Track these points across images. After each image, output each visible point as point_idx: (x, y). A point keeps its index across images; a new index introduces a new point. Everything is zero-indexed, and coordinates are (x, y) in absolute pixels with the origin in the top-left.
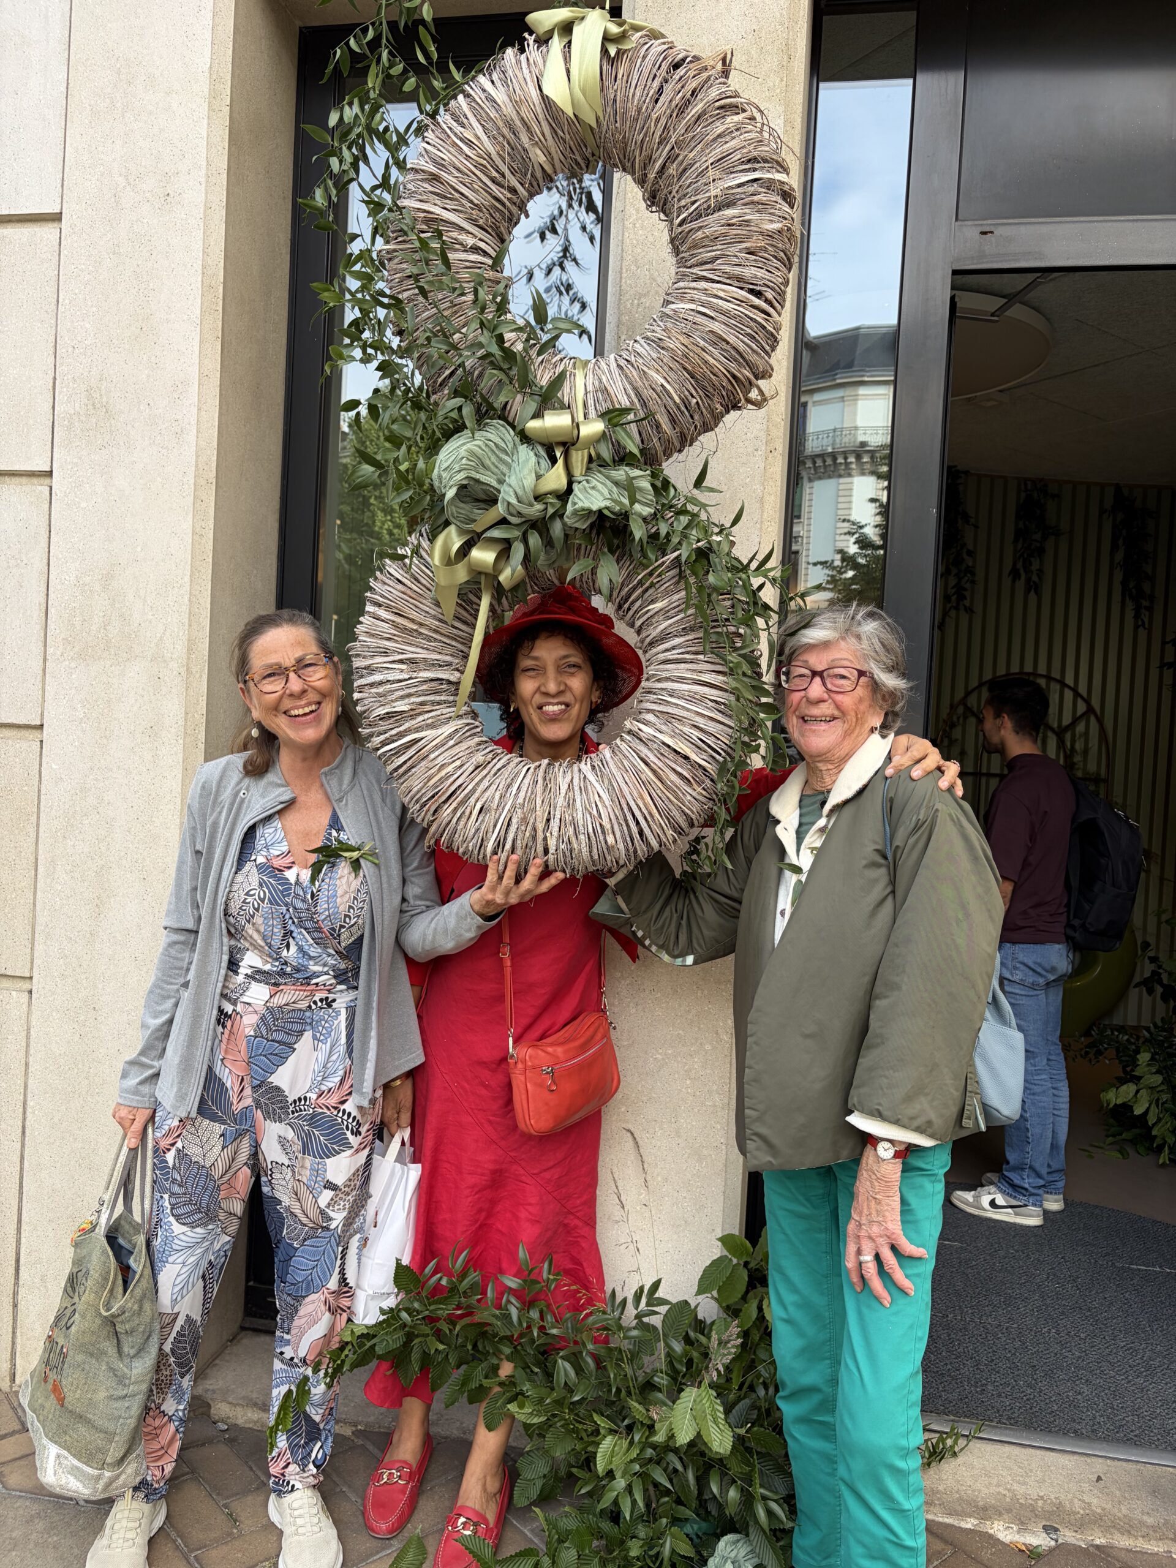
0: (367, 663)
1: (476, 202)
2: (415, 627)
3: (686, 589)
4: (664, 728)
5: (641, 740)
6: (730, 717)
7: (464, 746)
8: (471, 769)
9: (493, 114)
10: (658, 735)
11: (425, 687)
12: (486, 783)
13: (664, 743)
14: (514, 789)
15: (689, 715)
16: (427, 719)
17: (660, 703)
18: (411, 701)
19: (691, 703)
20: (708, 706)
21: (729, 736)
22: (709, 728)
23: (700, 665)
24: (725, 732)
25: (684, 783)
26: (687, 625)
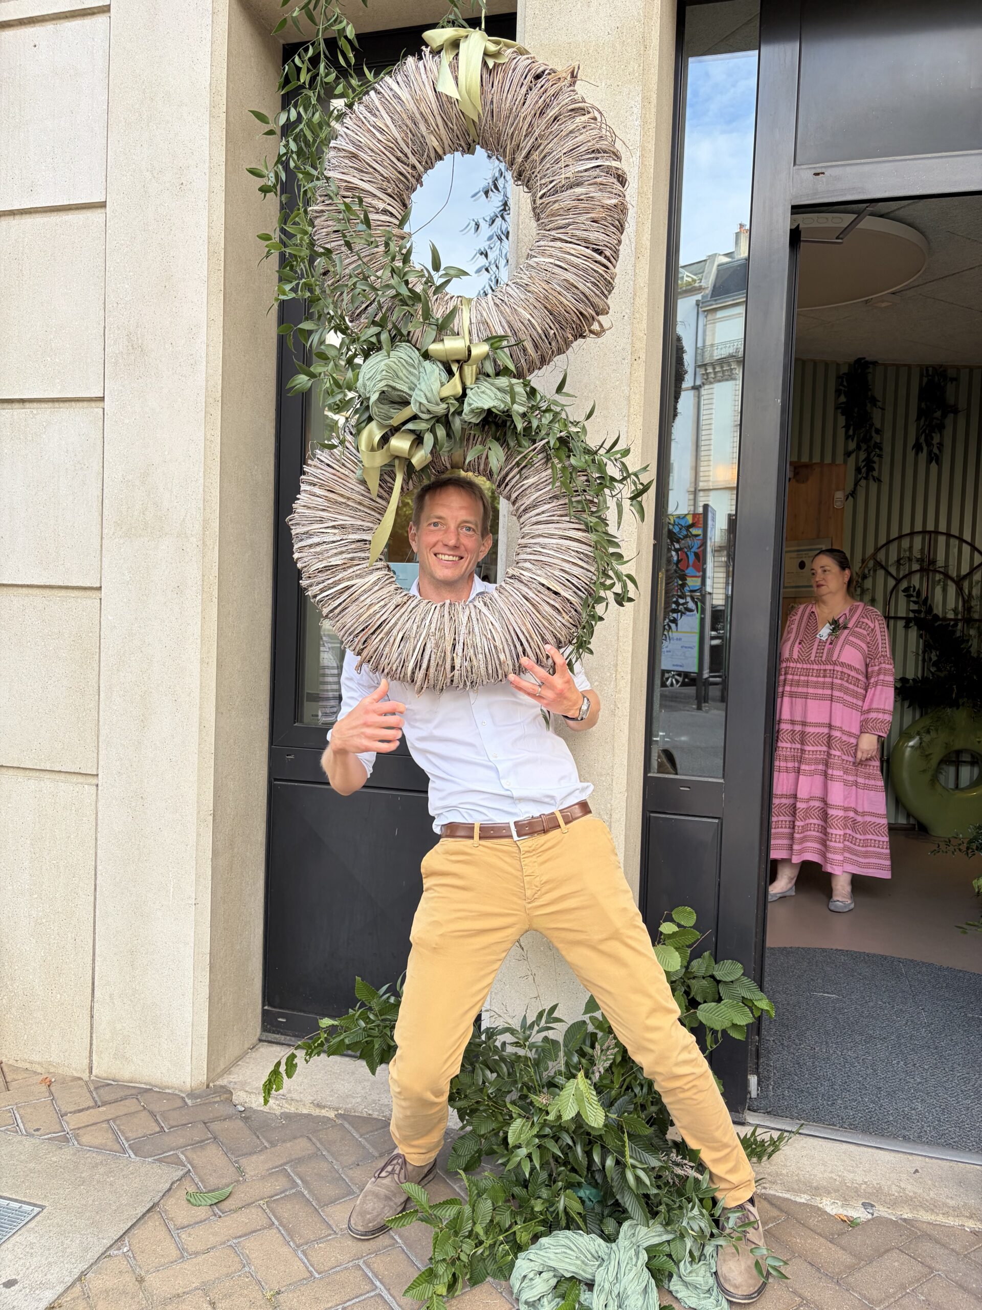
0: (305, 529)
1: (386, 175)
2: (344, 501)
3: (552, 468)
4: (539, 572)
5: (522, 582)
6: (587, 562)
7: (385, 590)
8: (392, 608)
9: (399, 108)
10: (536, 578)
11: (352, 546)
12: (405, 617)
13: (540, 584)
14: (428, 622)
15: (559, 562)
16: (356, 571)
17: (535, 554)
18: (343, 557)
19: (558, 552)
20: (571, 555)
21: (588, 577)
22: (573, 571)
23: (565, 524)
24: (585, 575)
25: (557, 614)
26: (553, 495)
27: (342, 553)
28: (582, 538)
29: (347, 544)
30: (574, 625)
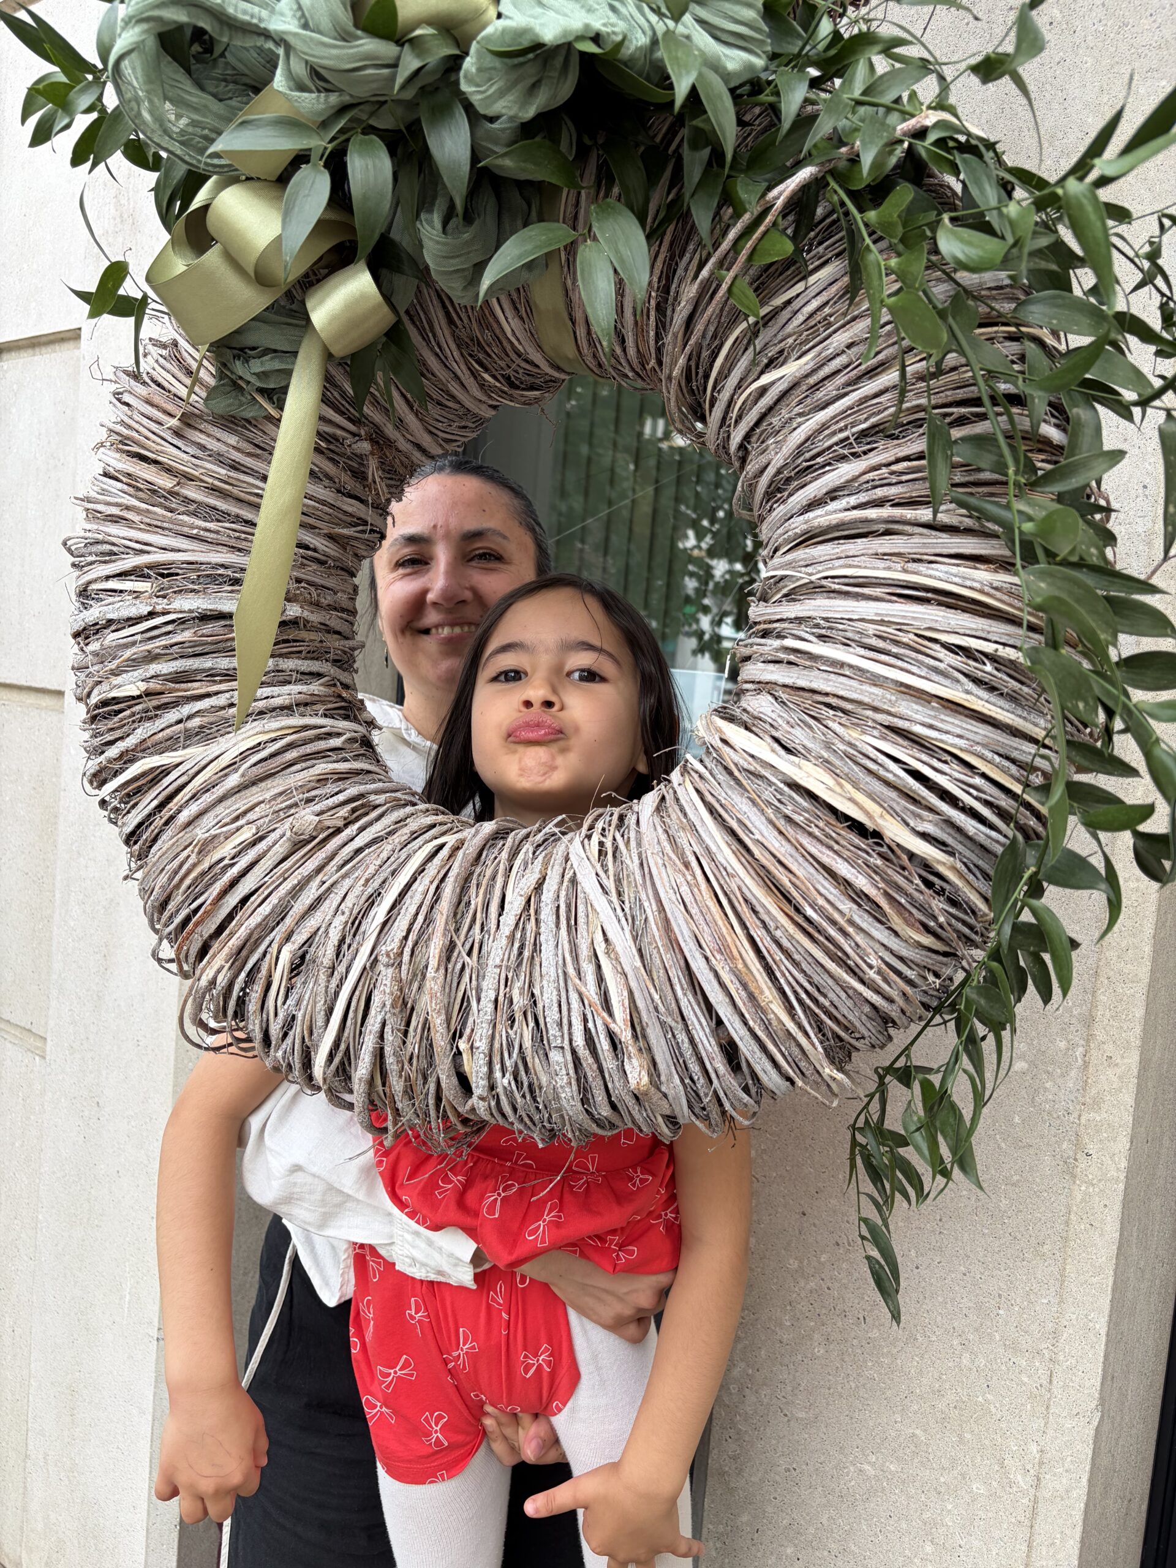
5: (730, 773)
6: (1013, 698)
8: (280, 850)
10: (781, 759)
11: (186, 635)
13: (795, 786)
15: (883, 697)
16: (189, 717)
17: (790, 663)
18: (152, 673)
19: (883, 657)
20: (942, 666)
21: (1013, 761)
22: (944, 737)
23: (916, 540)
24: (1001, 751)
25: (861, 913)
26: (873, 420)
27: (151, 658)
28: (988, 594)
29: (170, 628)
30: (946, 954)
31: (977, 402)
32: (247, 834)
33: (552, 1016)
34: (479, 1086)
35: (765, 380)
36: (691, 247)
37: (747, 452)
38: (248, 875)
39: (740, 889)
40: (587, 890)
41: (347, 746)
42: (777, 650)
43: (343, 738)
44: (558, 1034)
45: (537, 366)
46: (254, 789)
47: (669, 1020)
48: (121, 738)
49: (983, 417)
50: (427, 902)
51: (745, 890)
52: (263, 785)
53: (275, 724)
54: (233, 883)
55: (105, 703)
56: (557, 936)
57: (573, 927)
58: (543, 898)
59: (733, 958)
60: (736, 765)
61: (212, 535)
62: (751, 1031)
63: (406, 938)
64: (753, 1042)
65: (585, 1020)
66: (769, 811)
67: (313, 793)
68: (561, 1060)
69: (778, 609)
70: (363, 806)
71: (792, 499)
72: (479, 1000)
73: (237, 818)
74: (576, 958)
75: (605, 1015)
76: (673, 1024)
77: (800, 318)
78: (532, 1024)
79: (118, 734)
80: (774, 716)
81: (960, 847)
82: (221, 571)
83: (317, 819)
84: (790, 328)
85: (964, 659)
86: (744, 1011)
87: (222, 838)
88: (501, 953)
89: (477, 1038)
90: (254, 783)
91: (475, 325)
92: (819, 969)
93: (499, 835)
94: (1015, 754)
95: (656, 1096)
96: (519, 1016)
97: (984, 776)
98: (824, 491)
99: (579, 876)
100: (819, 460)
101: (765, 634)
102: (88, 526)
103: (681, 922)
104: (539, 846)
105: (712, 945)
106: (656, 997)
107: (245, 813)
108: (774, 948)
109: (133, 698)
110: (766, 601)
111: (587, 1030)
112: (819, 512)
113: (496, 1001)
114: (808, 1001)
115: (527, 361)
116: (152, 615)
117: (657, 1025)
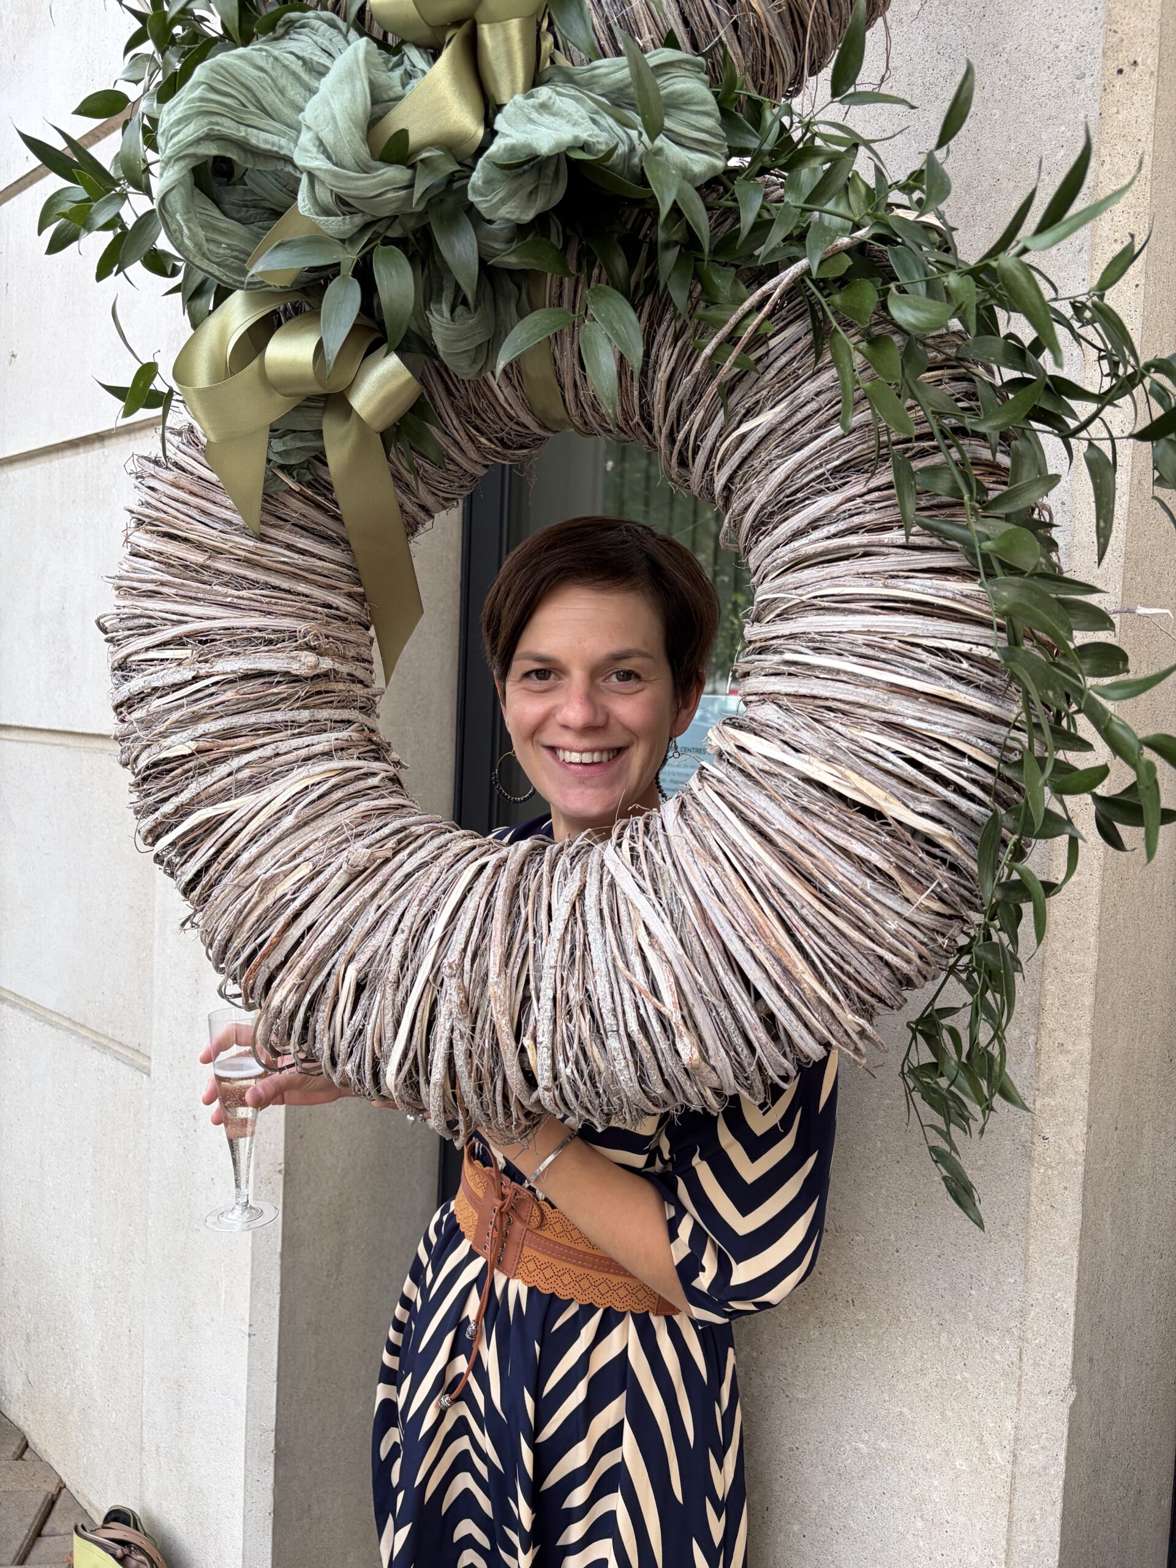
2: (203, 560)
3: (835, 362)
5: (748, 776)
6: (987, 690)
8: (338, 882)
10: (791, 759)
11: (230, 695)
13: (807, 780)
15: (877, 697)
16: (239, 770)
17: (790, 674)
18: (200, 732)
19: (874, 663)
20: (925, 666)
21: (994, 744)
22: (933, 727)
23: (892, 559)
24: (983, 736)
25: (876, 886)
26: (844, 457)
27: (196, 718)
28: (959, 602)
29: (213, 689)
30: (951, 917)
31: (929, 436)
32: (305, 870)
33: (606, 1006)
34: (543, 1078)
35: (744, 428)
36: (668, 316)
37: (730, 491)
38: (310, 908)
39: (767, 876)
40: (627, 891)
41: (381, 784)
42: (778, 664)
43: (379, 777)
44: (614, 1022)
45: (527, 428)
46: (306, 829)
47: (713, 999)
48: (176, 794)
49: (937, 449)
50: (480, 916)
51: (772, 876)
52: (313, 824)
53: (318, 769)
54: (297, 916)
55: (155, 764)
56: (603, 934)
57: (617, 926)
58: (586, 903)
59: (766, 937)
60: (752, 766)
61: (245, 602)
62: (787, 1000)
63: (465, 950)
64: (789, 1012)
65: (638, 1008)
66: (787, 805)
67: (361, 828)
68: (618, 1045)
69: (773, 628)
70: (406, 837)
71: (776, 531)
72: (538, 999)
73: (294, 857)
74: (623, 953)
75: (655, 1000)
76: (716, 1003)
77: (772, 372)
78: (588, 1016)
79: (172, 791)
80: (780, 722)
81: (954, 823)
82: (257, 634)
83: (369, 851)
84: (761, 383)
85: (944, 660)
86: (779, 982)
87: (281, 877)
88: (554, 955)
89: (539, 1033)
90: (306, 824)
91: (472, 395)
92: (843, 940)
93: (537, 851)
94: (995, 738)
95: (706, 1070)
96: (576, 1011)
97: (971, 759)
98: (806, 522)
99: (618, 880)
100: (799, 495)
101: (762, 651)
102: (122, 603)
103: (717, 911)
104: (574, 857)
105: (746, 928)
106: (700, 980)
107: (301, 851)
108: (801, 925)
109: (184, 756)
110: (759, 621)
111: (639, 1017)
112: (804, 541)
113: (555, 998)
114: (835, 970)
115: (517, 423)
116: (196, 679)
117: (703, 1005)
